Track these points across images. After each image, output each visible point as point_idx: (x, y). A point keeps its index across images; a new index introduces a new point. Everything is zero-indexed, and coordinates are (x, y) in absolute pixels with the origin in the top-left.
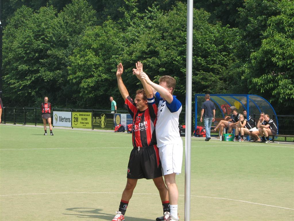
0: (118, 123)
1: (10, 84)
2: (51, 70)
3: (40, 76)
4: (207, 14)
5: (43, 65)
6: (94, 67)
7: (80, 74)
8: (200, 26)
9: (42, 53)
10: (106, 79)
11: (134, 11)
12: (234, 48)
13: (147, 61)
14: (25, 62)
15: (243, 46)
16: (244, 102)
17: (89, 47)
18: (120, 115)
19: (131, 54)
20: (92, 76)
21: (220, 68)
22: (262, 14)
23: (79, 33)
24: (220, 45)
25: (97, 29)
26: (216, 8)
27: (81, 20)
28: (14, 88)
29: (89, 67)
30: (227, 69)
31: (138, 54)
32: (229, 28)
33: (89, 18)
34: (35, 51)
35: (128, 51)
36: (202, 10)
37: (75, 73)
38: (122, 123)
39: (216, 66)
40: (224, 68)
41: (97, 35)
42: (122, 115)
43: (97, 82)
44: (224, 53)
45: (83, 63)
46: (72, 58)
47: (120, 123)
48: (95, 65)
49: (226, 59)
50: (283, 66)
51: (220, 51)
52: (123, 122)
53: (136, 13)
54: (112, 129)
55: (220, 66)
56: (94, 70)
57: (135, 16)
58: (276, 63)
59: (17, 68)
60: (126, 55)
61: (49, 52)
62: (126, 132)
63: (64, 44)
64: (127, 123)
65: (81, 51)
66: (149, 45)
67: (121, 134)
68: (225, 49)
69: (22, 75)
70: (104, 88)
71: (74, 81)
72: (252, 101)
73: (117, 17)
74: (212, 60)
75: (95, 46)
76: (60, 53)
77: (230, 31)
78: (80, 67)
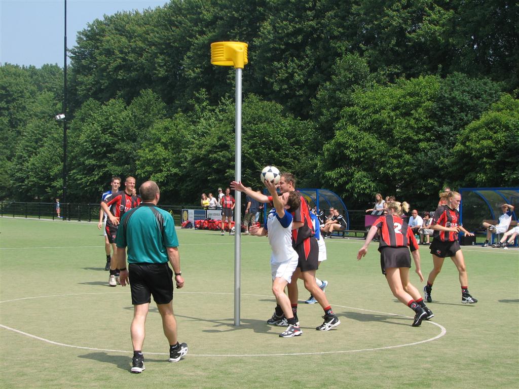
0: (185, 219)
1: (77, 179)
2: (119, 165)
3: (108, 171)
4: (280, 107)
5: (110, 160)
6: (163, 162)
7: (148, 168)
8: (272, 119)
9: (110, 148)
10: (176, 174)
11: (205, 104)
12: (306, 141)
13: (218, 155)
14: (92, 157)
15: (315, 139)
16: (314, 196)
17: (158, 140)
18: (187, 211)
19: (200, 148)
20: (161, 171)
21: (292, 161)
22: (334, 106)
23: (148, 127)
24: (292, 138)
25: (167, 122)
26: (289, 100)
27: (150, 113)
28: (81, 184)
29: (158, 162)
30: (299, 162)
31: (208, 148)
32: (301, 120)
33: (159, 111)
34: (103, 145)
35: (198, 145)
36: (273, 102)
37: (143, 167)
38: (190, 220)
39: (288, 160)
40: (296, 162)
41: (166, 129)
42: (189, 210)
43: (166, 177)
44: (296, 147)
45: (152, 157)
46: (140, 152)
47: (188, 220)
48: (164, 159)
49: (298, 153)
50: (357, 158)
51: (292, 144)
52: (192, 217)
53: (207, 106)
54: (180, 225)
55: (292, 160)
56: (163, 164)
57: (206, 109)
58: (349, 155)
59: (83, 163)
60: (196, 150)
61: (117, 146)
62: (194, 228)
63: (133, 138)
64: (195, 219)
65: (150, 145)
66: (220, 139)
67: (188, 230)
68: (298, 142)
69: (90, 170)
70: (174, 183)
71: (143, 175)
72: (322, 195)
73: (188, 109)
74: (285, 154)
75: (164, 140)
76: (127, 147)
77: (302, 123)
78: (148, 162)
